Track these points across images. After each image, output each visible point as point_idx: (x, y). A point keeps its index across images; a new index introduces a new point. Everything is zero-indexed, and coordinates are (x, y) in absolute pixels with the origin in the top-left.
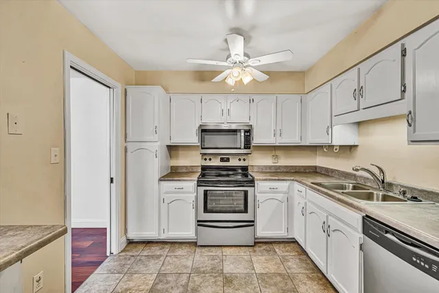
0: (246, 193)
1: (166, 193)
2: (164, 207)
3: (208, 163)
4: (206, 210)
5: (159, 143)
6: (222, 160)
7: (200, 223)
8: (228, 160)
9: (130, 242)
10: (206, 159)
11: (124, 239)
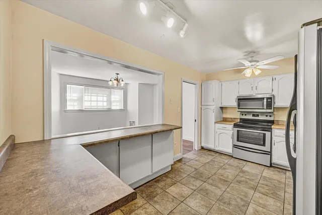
0: (264, 135)
1: (218, 129)
2: (217, 135)
3: (244, 117)
4: (238, 140)
5: (215, 106)
6: (253, 115)
7: (235, 146)
8: (258, 116)
9: (202, 148)
10: (243, 115)
11: (200, 145)
